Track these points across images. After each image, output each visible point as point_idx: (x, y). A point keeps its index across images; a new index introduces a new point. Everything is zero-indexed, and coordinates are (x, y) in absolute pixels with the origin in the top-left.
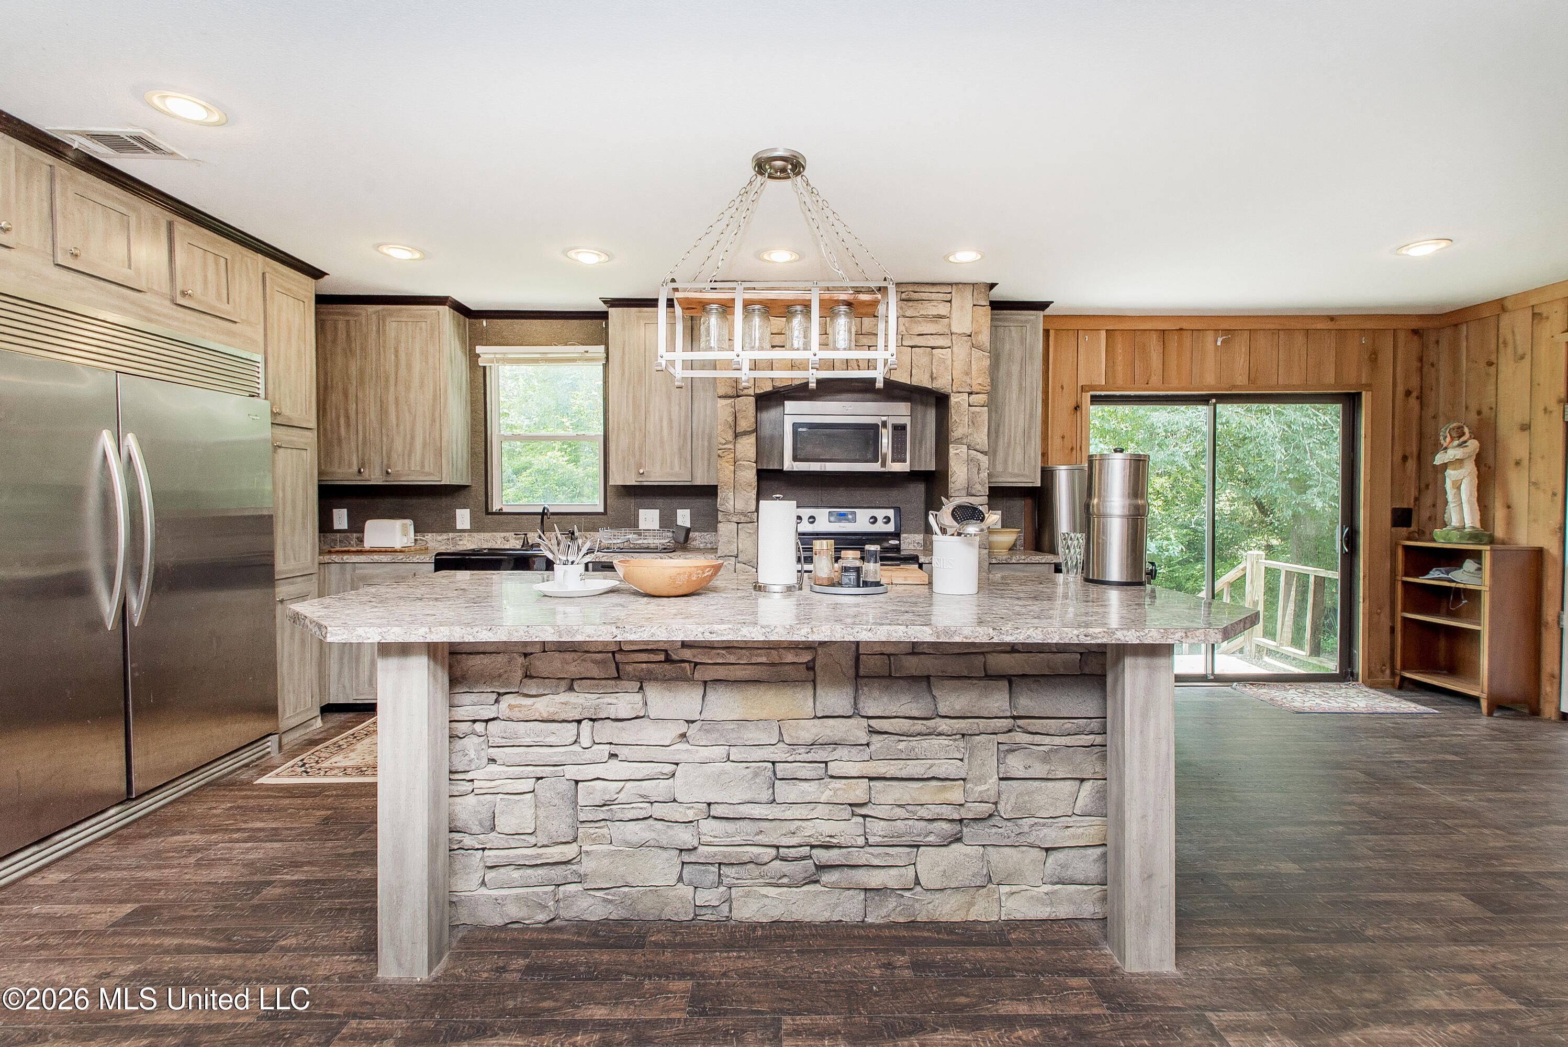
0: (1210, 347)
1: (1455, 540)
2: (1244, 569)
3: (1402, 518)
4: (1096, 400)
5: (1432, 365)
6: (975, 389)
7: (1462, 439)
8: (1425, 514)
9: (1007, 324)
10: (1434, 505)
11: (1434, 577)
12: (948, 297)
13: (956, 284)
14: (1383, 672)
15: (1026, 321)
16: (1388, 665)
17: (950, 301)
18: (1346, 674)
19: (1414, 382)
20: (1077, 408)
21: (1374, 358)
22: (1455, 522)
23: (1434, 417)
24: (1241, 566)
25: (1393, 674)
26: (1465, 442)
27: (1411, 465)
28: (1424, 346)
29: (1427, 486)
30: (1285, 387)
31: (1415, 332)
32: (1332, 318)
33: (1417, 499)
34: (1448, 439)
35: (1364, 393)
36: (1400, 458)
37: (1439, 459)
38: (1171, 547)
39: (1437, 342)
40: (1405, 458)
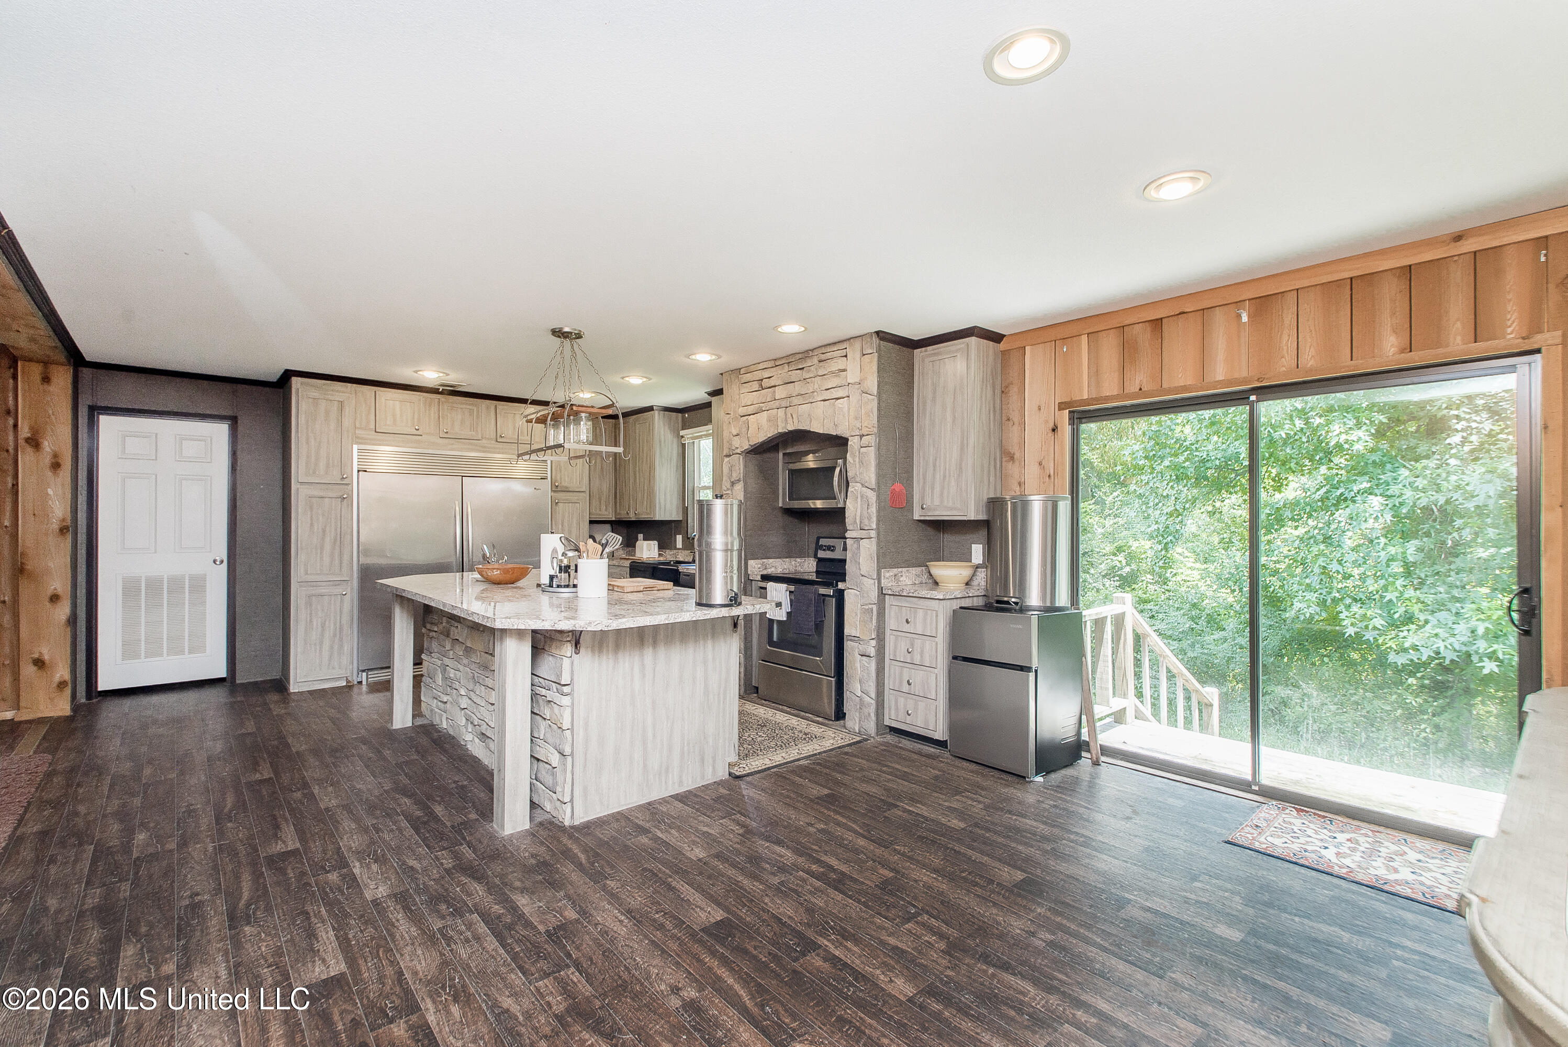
6: (864, 432)
9: (940, 357)
12: (843, 353)
13: (849, 339)
17: (846, 356)
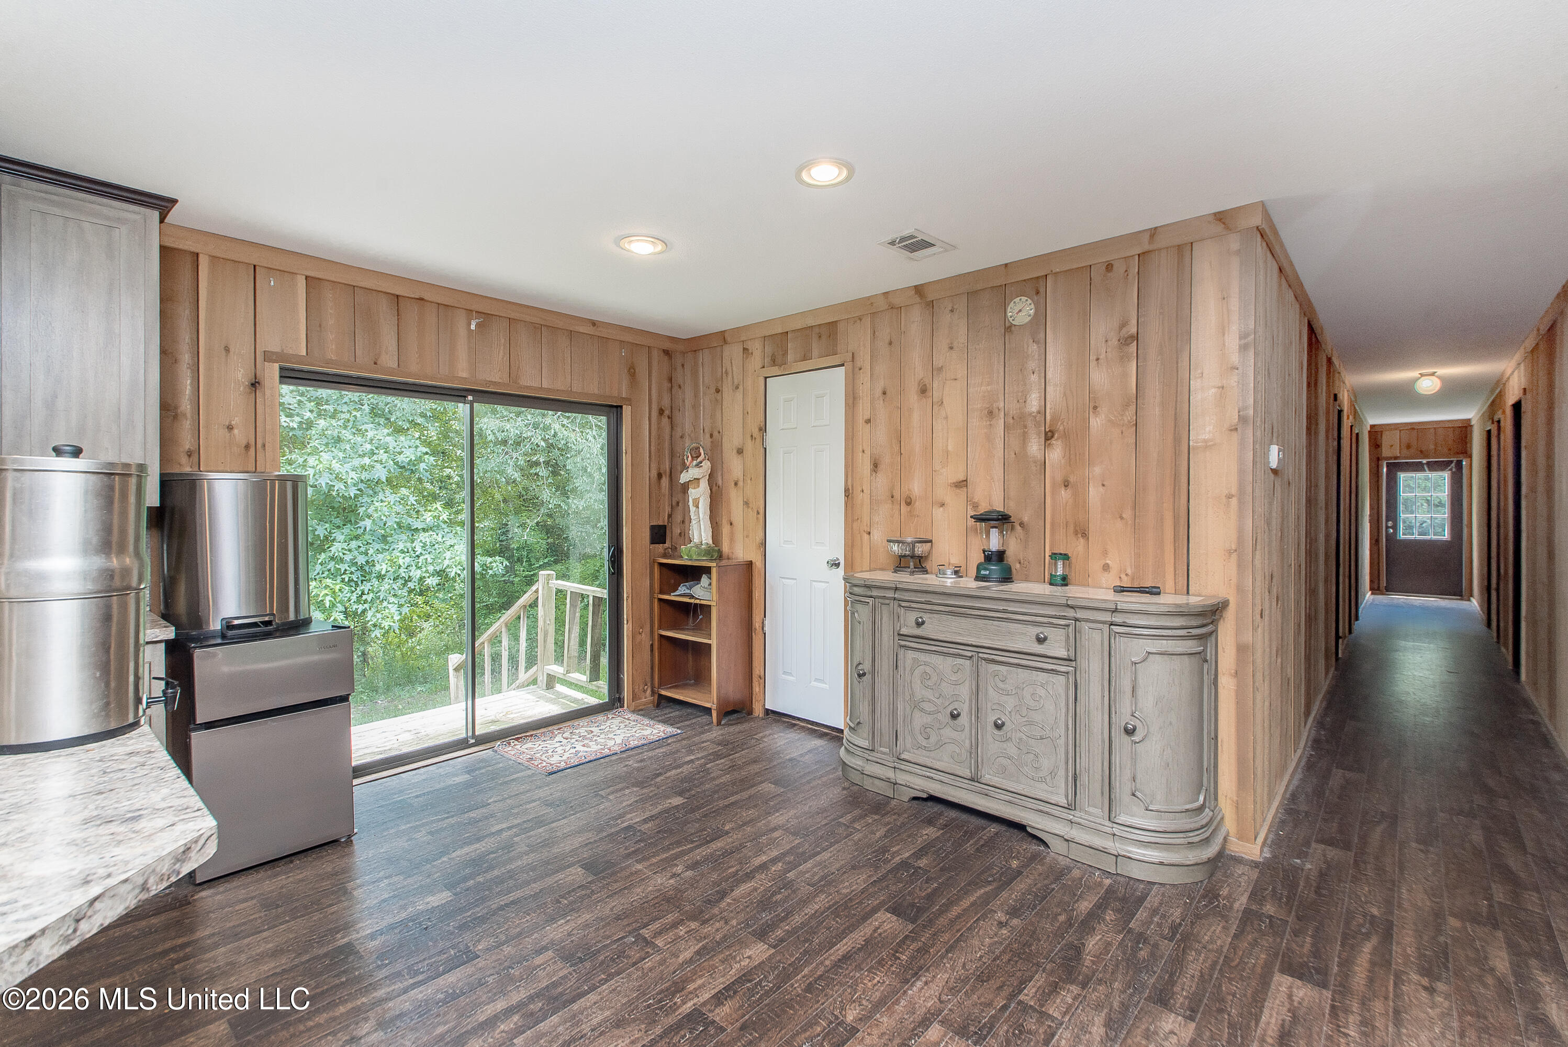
0: (462, 332)
1: (694, 557)
2: (537, 591)
3: (659, 534)
4: (289, 375)
5: (680, 387)
7: (699, 460)
8: (677, 531)
10: (683, 522)
11: (680, 594)
14: (645, 691)
15: (119, 220)
16: (649, 685)
18: (615, 702)
19: (666, 402)
20: (255, 384)
21: (632, 372)
22: (696, 540)
23: (682, 437)
24: (534, 588)
25: (653, 693)
26: (701, 462)
27: (665, 481)
28: (673, 368)
29: (678, 503)
30: (548, 390)
31: (666, 352)
32: (594, 323)
33: (670, 516)
34: (690, 459)
35: (624, 407)
36: (656, 476)
37: (684, 478)
38: (494, 565)
39: (683, 365)
40: (660, 476)
